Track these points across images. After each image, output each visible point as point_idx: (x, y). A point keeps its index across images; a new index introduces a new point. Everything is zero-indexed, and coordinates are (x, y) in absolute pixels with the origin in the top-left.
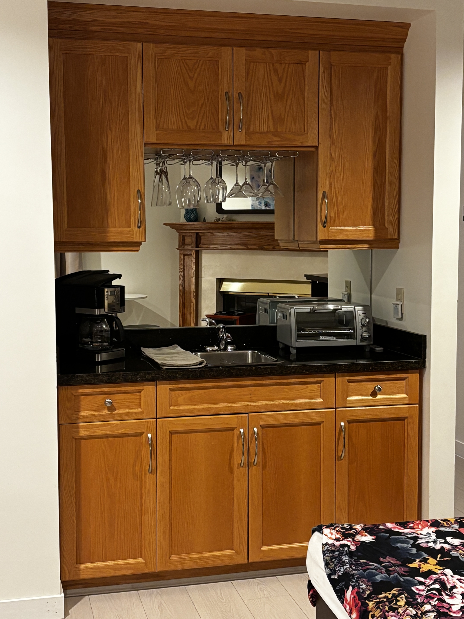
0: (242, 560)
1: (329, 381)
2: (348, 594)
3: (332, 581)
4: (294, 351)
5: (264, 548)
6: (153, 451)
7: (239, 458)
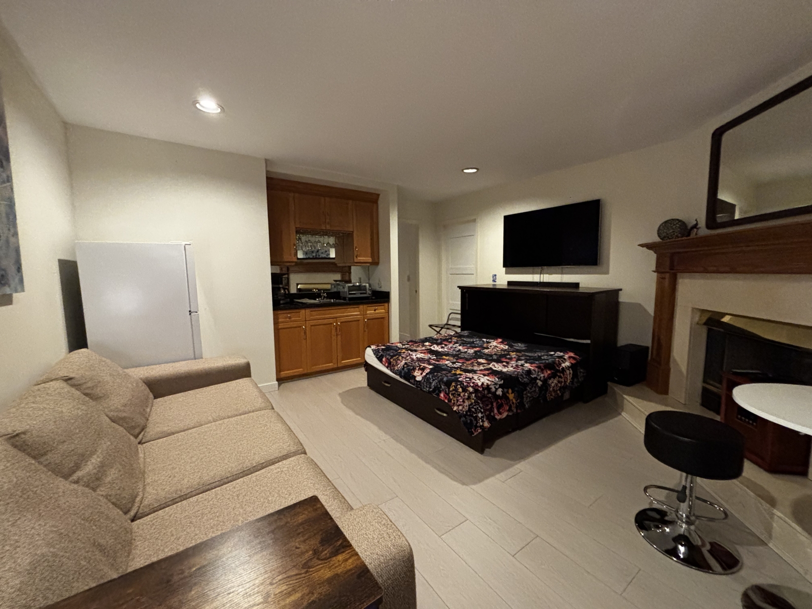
0: (335, 366)
1: (361, 306)
2: (384, 359)
3: (377, 358)
4: (347, 299)
5: (343, 362)
6: (305, 333)
7: (334, 332)
